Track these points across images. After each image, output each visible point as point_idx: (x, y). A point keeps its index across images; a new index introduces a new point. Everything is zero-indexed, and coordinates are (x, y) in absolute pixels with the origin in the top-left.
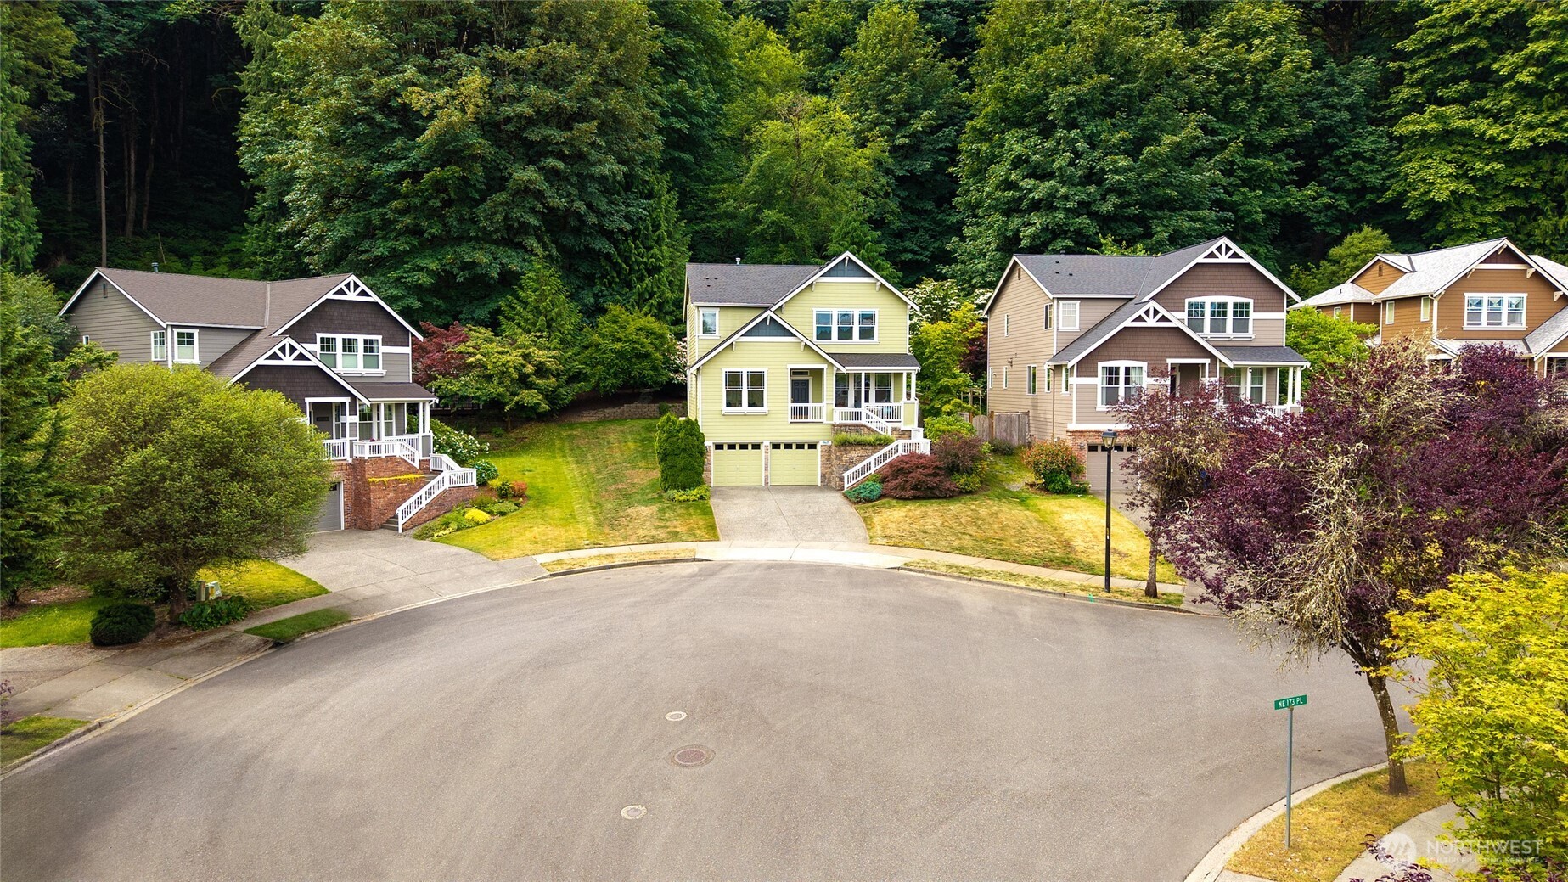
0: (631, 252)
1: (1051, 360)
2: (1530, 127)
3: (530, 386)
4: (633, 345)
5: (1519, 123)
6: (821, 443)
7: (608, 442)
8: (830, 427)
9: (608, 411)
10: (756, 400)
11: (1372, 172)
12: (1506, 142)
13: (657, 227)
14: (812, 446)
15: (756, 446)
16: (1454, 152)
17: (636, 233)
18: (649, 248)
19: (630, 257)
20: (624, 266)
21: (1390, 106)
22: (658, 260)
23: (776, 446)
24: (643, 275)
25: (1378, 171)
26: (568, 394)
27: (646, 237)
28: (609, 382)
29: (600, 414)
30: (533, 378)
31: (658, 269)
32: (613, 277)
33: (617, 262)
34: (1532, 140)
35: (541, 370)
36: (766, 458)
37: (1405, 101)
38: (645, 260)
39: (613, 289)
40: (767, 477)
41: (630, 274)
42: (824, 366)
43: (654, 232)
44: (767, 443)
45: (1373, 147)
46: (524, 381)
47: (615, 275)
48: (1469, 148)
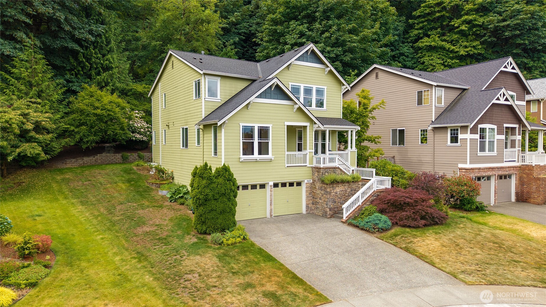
0: (92, 56)
1: (431, 124)
2: (466, 47)
3: (30, 140)
4: (108, 112)
5: (461, 46)
6: (306, 181)
7: (101, 184)
8: (311, 169)
9: (86, 159)
10: (263, 149)
11: (407, 61)
12: (457, 52)
13: (108, 43)
14: (299, 184)
15: (263, 186)
16: (439, 55)
17: (95, 45)
18: (104, 56)
19: (91, 59)
20: (87, 64)
21: (410, 37)
22: (110, 62)
23: (276, 185)
24: (99, 71)
25: (410, 61)
26: (57, 147)
27: (101, 48)
28: (91, 138)
29: (80, 161)
30: (33, 134)
31: (112, 68)
32: (79, 71)
33: (82, 61)
34: (467, 52)
35: (38, 128)
36: (271, 195)
37: (416, 35)
38: (102, 62)
39: (78, 78)
40: (271, 210)
41: (90, 70)
42: (307, 124)
43: (107, 46)
44: (271, 183)
45: (408, 51)
46: (24, 135)
47: (80, 69)
48: (444, 54)
